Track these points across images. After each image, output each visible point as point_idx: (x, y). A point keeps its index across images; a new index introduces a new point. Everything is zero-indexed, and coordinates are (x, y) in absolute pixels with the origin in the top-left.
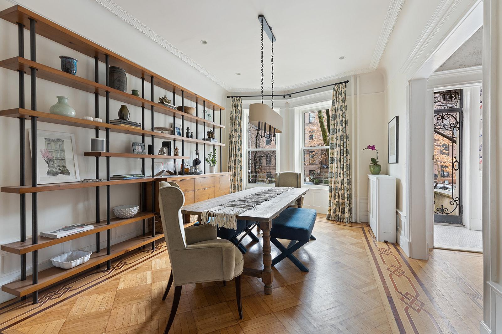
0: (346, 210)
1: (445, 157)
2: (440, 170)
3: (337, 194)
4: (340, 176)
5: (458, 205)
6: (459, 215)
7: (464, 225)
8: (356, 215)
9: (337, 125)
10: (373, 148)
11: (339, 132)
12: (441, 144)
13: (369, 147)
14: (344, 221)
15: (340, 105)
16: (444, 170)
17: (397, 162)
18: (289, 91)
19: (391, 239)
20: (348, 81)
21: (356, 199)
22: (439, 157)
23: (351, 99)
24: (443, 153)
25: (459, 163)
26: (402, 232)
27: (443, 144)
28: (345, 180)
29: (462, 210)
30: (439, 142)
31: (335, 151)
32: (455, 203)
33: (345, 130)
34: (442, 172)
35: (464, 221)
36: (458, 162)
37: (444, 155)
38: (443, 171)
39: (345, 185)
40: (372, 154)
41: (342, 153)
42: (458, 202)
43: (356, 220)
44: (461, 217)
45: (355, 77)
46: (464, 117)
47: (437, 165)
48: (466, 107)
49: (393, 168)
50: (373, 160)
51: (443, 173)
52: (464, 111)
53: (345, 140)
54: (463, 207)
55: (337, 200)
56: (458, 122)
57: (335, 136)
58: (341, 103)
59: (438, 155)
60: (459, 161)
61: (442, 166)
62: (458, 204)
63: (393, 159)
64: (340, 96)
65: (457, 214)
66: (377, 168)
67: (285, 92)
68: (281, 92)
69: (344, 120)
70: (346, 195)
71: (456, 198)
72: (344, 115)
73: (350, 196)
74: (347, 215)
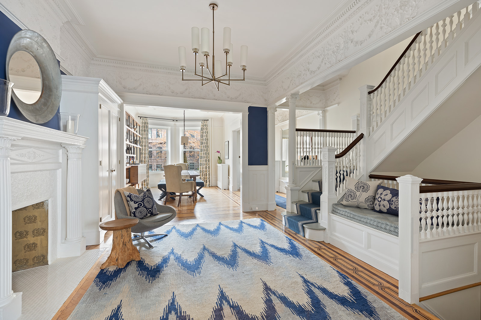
0: (208, 181)
3: (203, 174)
4: (205, 165)
8: (212, 183)
9: (204, 140)
10: (219, 152)
11: (205, 144)
13: (217, 152)
14: (207, 186)
15: (205, 131)
17: (228, 159)
18: (176, 118)
19: (226, 188)
20: (208, 120)
21: (212, 176)
23: (209, 128)
26: (230, 184)
28: (207, 166)
31: (202, 153)
33: (207, 143)
39: (207, 169)
40: (218, 155)
41: (206, 154)
43: (212, 185)
45: (211, 118)
49: (226, 161)
50: (219, 157)
53: (207, 148)
55: (203, 176)
57: (202, 146)
58: (205, 130)
63: (227, 157)
64: (205, 127)
66: (220, 161)
67: (174, 118)
68: (172, 118)
69: (207, 138)
70: (207, 174)
72: (207, 136)
73: (209, 174)
74: (208, 183)
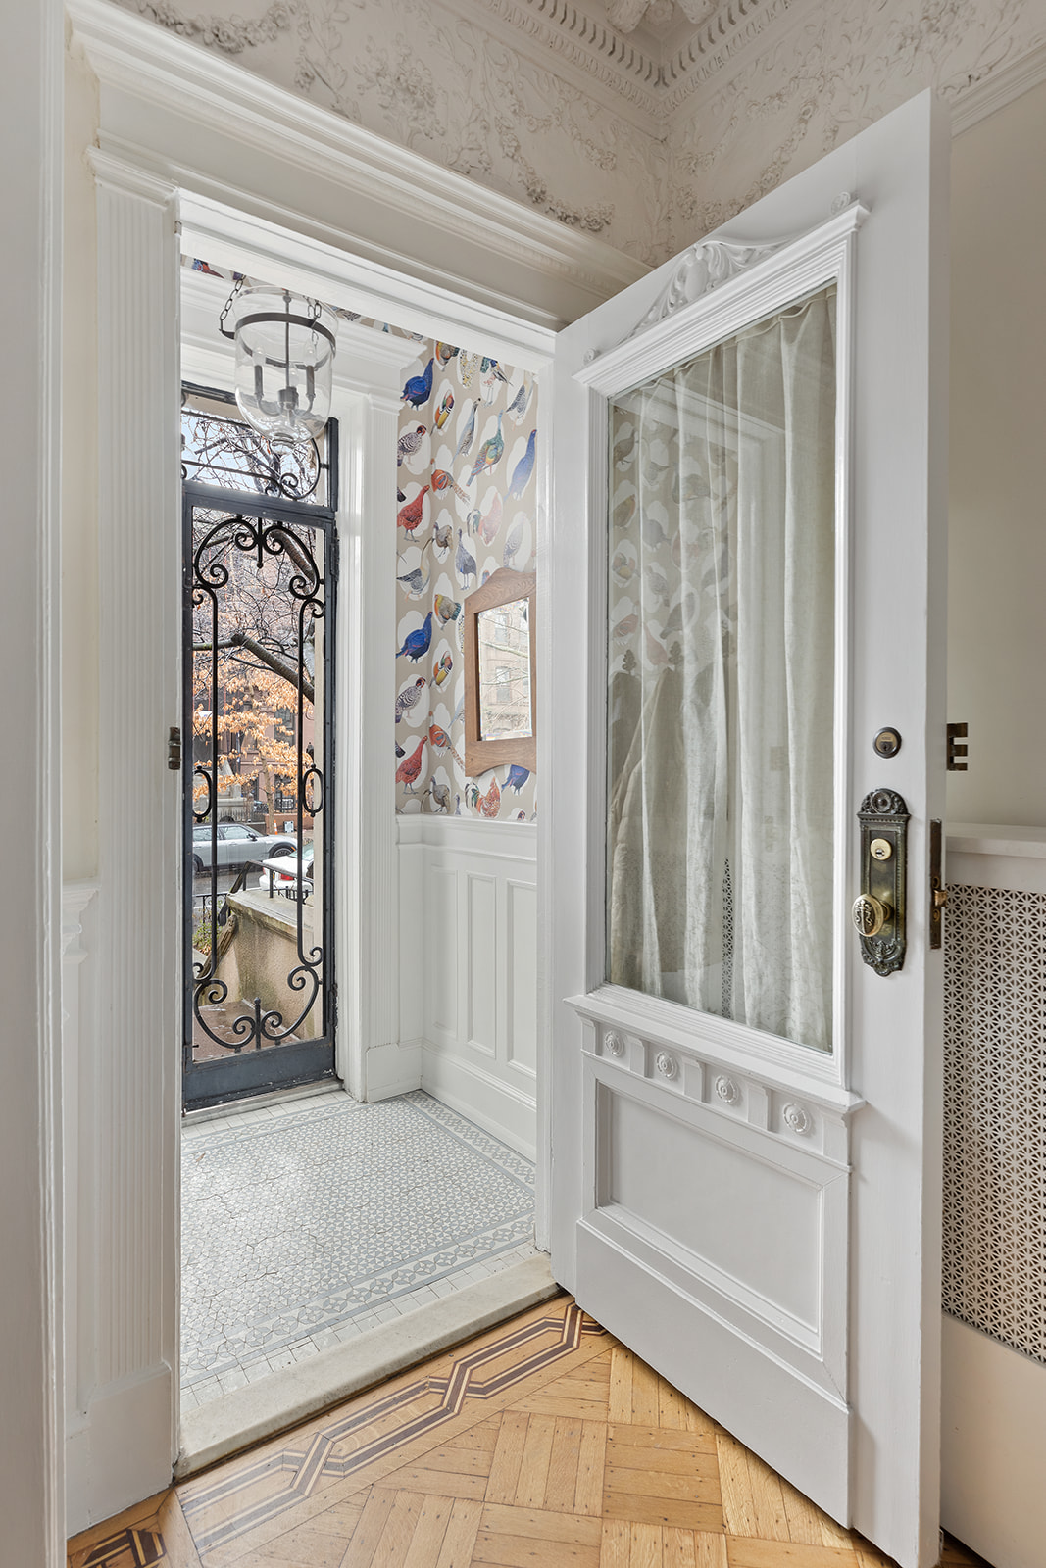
1: (286, 748)
2: (272, 789)
5: (320, 986)
6: (325, 1034)
7: (341, 1081)
12: (274, 708)
16: (282, 788)
22: (270, 749)
24: (280, 737)
25: (323, 778)
27: (282, 708)
29: (335, 1006)
30: (270, 701)
32: (307, 975)
34: (279, 795)
35: (341, 1063)
36: (318, 772)
37: (282, 744)
38: (281, 792)
42: (319, 970)
44: (331, 1044)
46: (341, 556)
47: (266, 773)
48: (347, 510)
51: (282, 798)
52: (341, 527)
54: (339, 990)
56: (321, 577)
59: (266, 740)
60: (325, 769)
61: (277, 777)
62: (320, 977)
65: (318, 1032)
71: (312, 954)
